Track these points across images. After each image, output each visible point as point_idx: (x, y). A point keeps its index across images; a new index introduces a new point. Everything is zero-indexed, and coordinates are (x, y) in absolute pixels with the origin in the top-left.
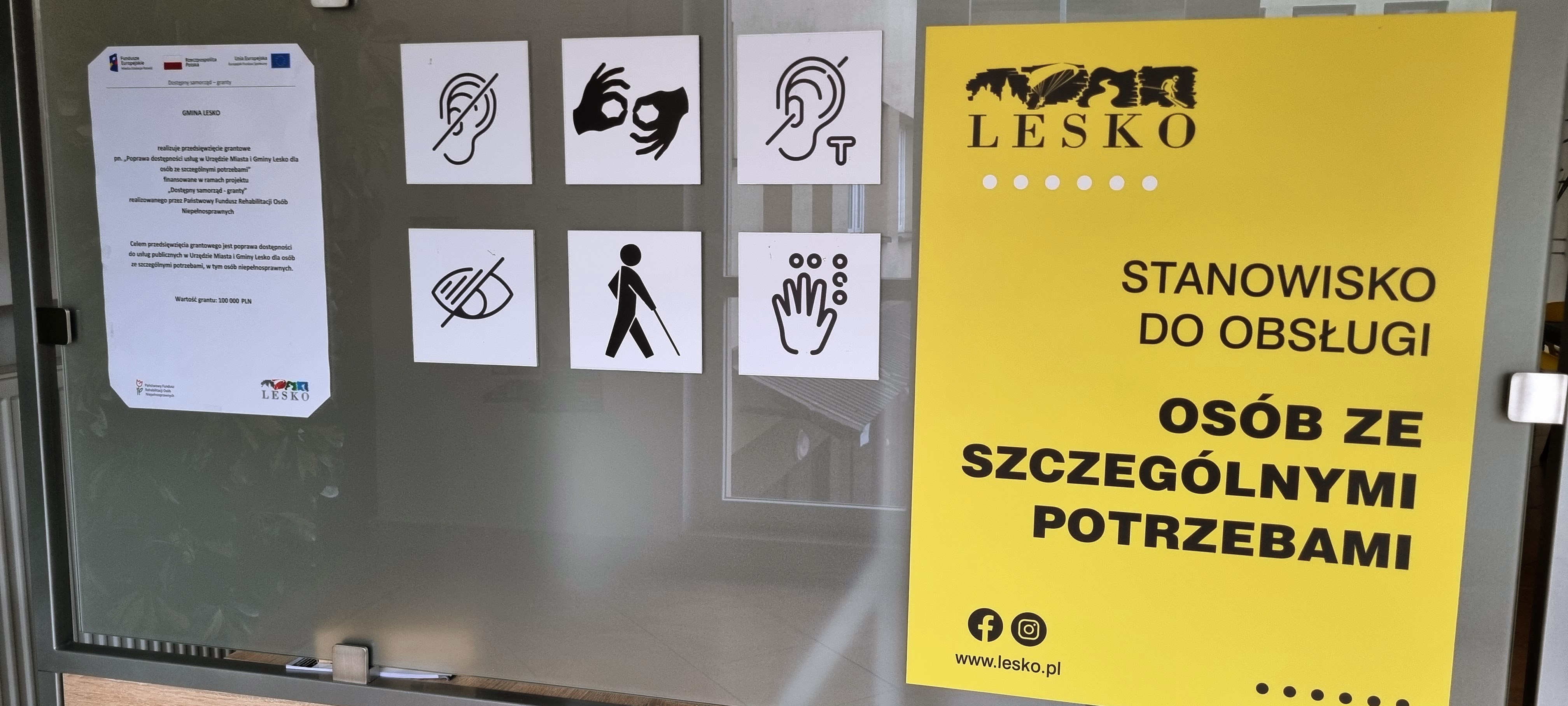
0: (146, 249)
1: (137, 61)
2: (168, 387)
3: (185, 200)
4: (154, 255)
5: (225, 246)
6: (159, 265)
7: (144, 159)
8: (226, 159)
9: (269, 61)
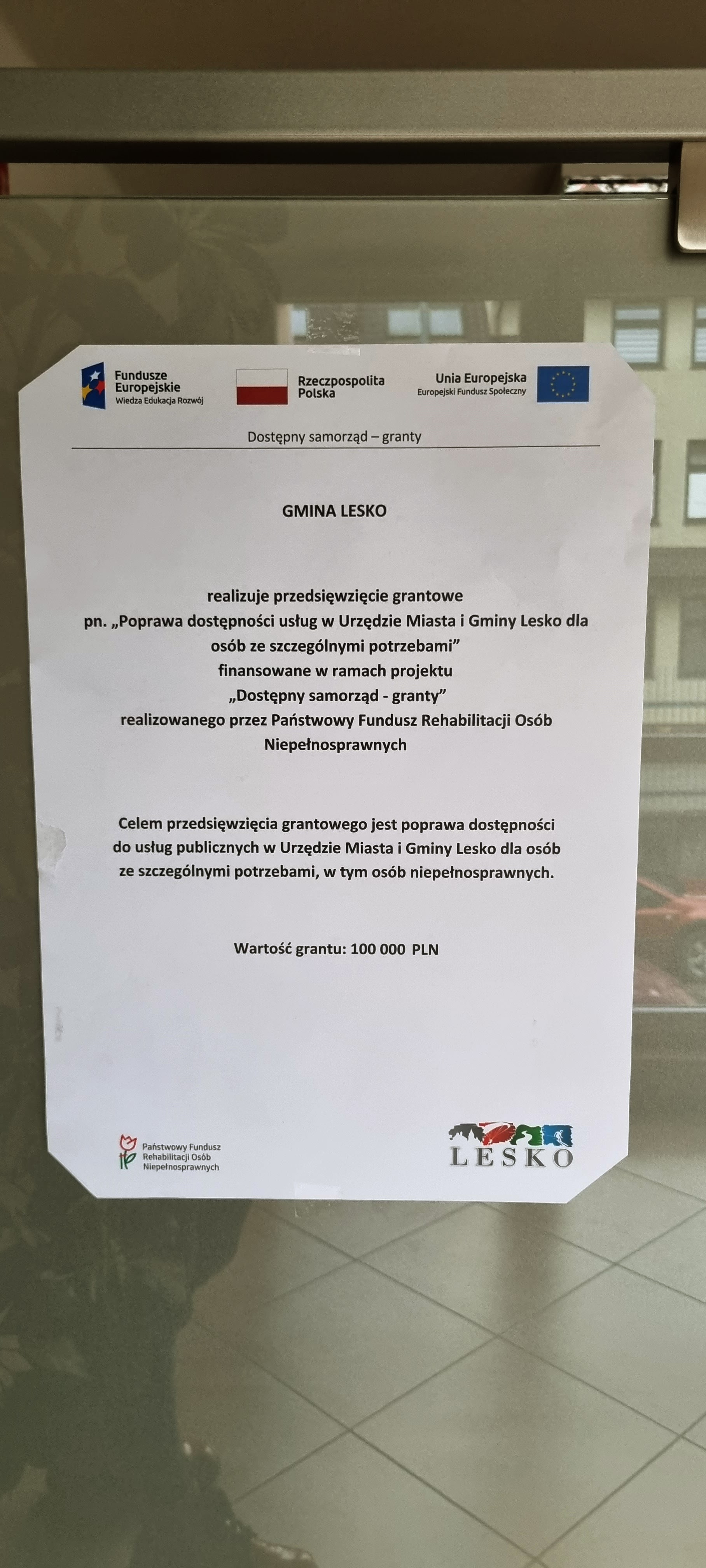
0: (161, 836)
1: (161, 382)
2: (206, 1147)
3: (275, 718)
4: (181, 849)
5: (377, 826)
6: (194, 871)
7: (168, 622)
8: (397, 622)
9: (532, 386)
